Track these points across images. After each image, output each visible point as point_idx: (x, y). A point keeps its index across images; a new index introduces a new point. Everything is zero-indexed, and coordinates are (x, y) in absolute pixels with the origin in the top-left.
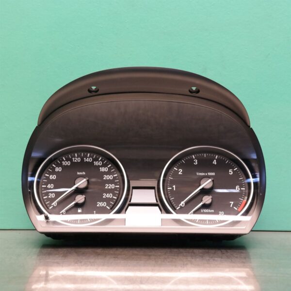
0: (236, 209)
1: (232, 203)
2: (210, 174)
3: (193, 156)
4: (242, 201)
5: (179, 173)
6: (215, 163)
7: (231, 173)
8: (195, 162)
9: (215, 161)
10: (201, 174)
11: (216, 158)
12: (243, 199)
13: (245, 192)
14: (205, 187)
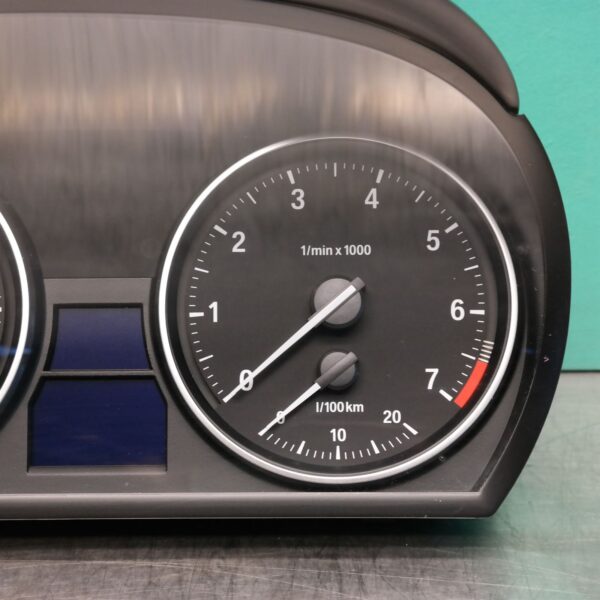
0: (449, 398)
1: (435, 371)
2: (353, 250)
3: (290, 173)
4: (473, 363)
5: (235, 249)
6: (375, 204)
7: (433, 243)
8: (294, 199)
9: (374, 192)
10: (316, 251)
11: (378, 181)
12: (477, 354)
13: (484, 327)
14: (330, 321)
